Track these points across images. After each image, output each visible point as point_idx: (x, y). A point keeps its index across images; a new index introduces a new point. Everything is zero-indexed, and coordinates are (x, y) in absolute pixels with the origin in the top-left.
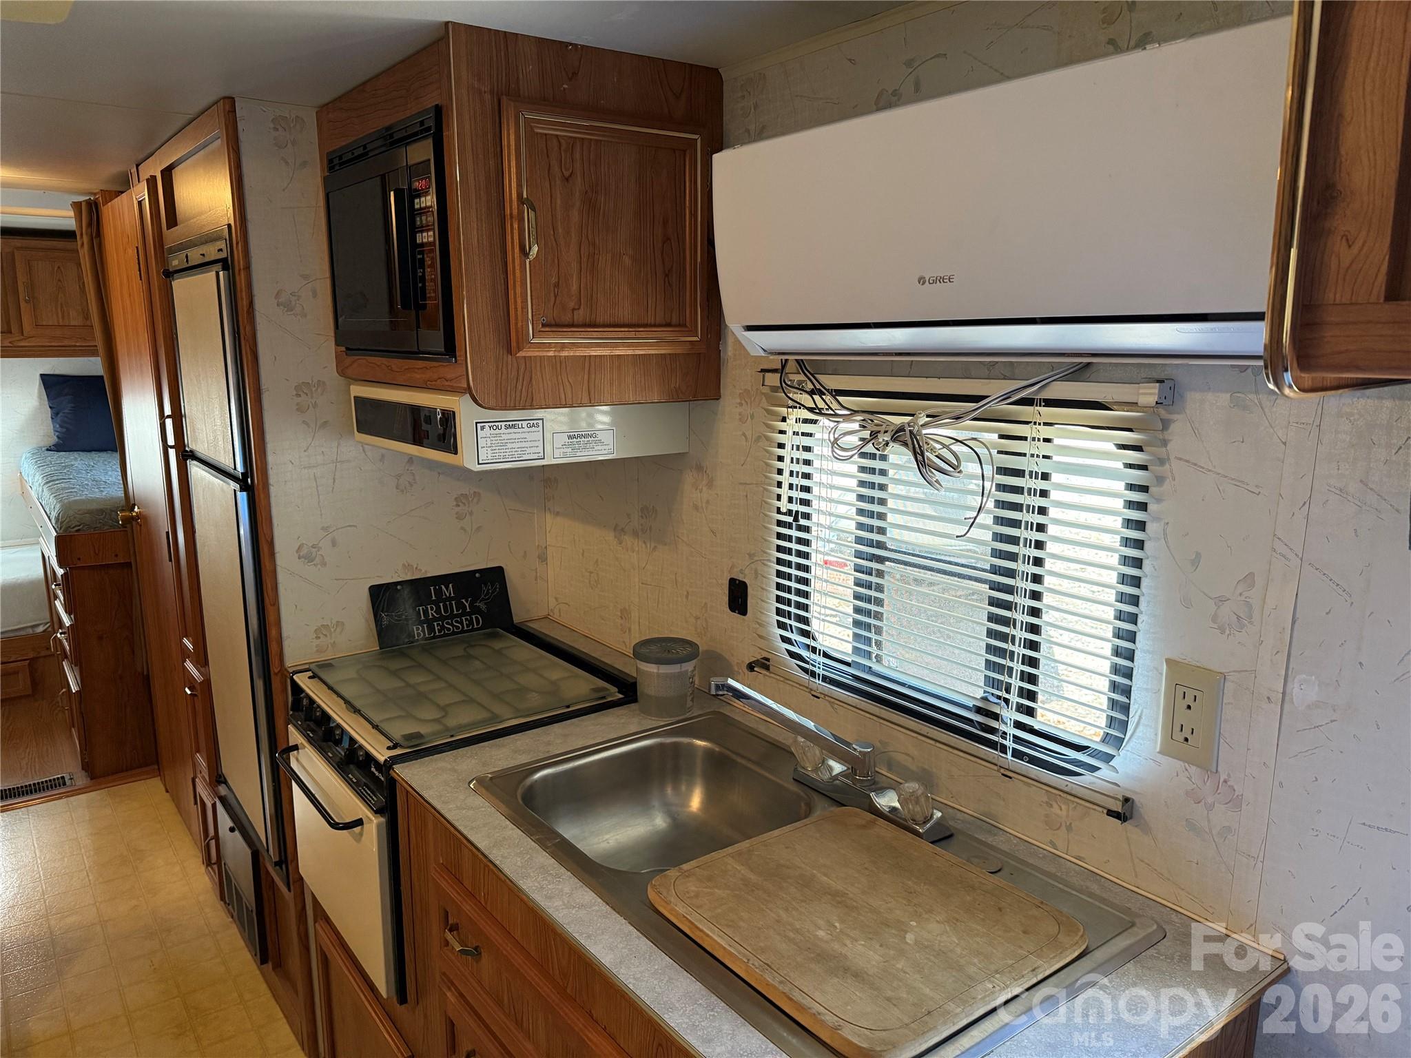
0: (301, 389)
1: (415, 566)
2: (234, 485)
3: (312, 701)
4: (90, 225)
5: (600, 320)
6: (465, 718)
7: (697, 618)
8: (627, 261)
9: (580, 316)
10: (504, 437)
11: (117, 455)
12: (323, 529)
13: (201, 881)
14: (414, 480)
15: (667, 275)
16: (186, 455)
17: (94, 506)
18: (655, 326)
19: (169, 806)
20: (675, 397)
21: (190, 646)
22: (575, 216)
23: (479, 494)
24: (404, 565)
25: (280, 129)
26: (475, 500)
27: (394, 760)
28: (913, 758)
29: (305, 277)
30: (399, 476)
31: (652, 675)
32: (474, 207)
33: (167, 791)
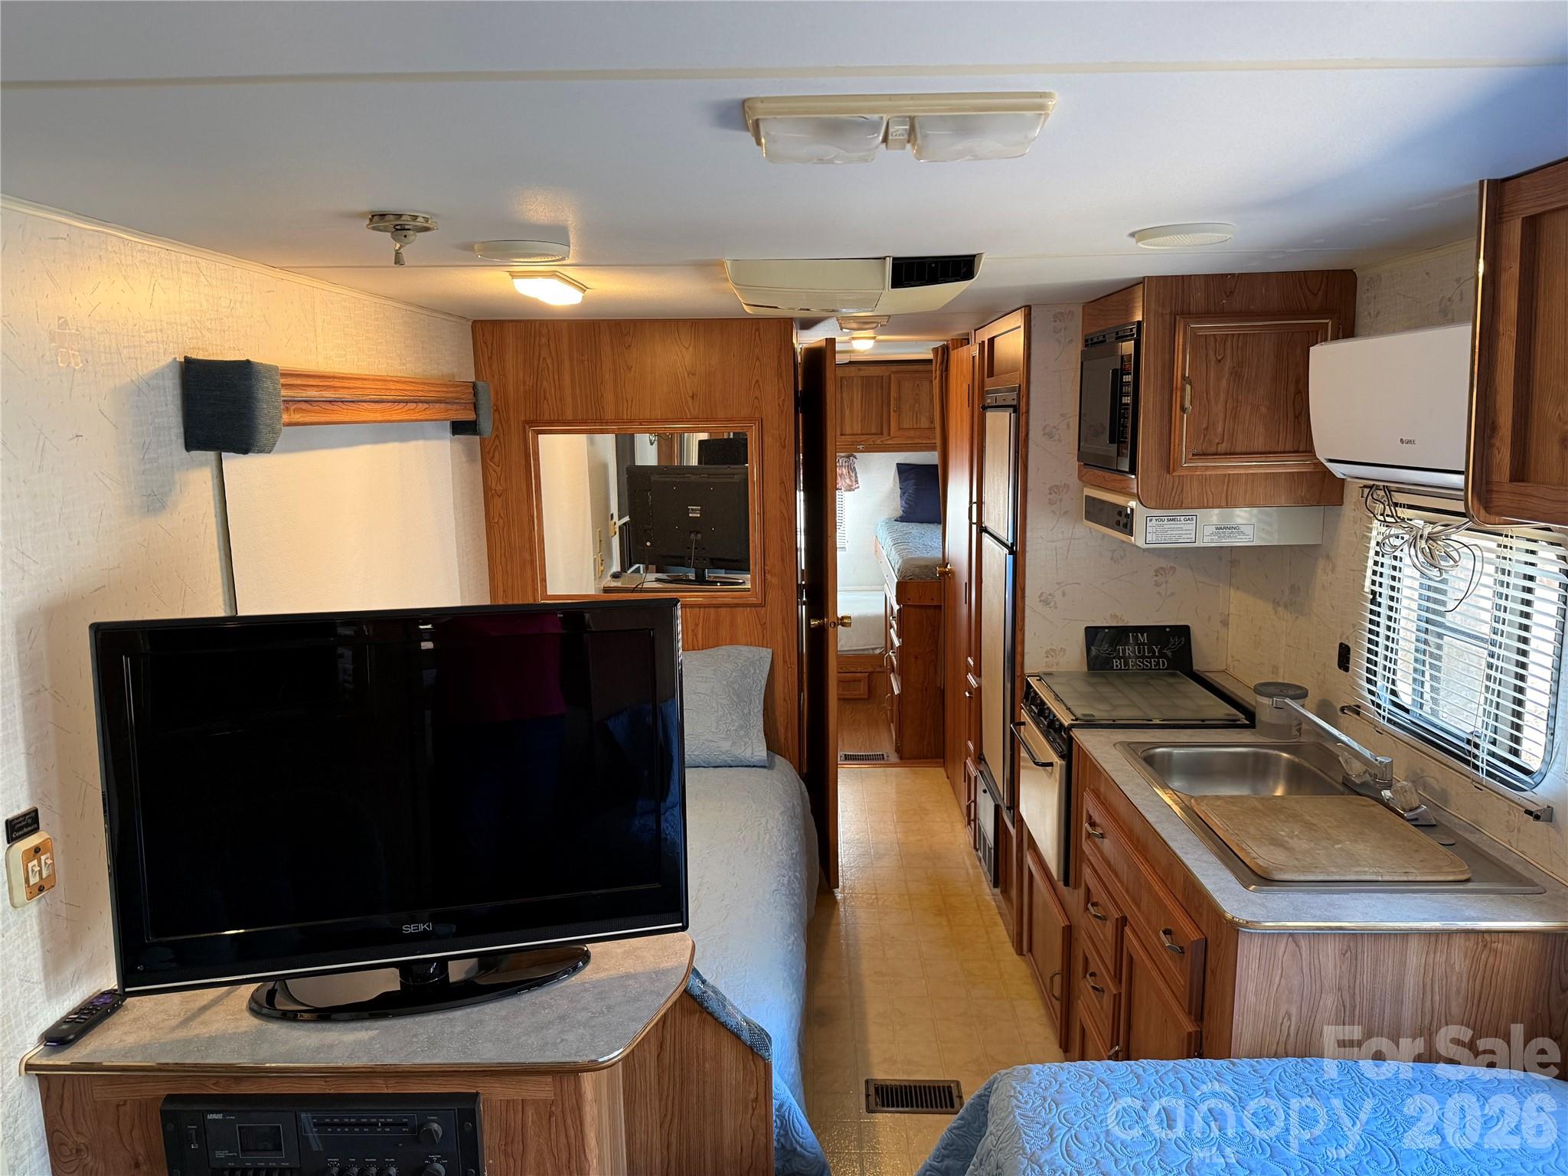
0: (1054, 489)
1: (1120, 616)
2: (1006, 551)
3: (1036, 694)
4: (942, 363)
5: (1238, 450)
6: (1125, 713)
7: (1319, 674)
8: (1263, 409)
9: (1222, 448)
10: (1165, 526)
11: (941, 527)
12: (1057, 583)
13: (963, 837)
14: (1125, 554)
15: (1296, 417)
16: (982, 529)
17: (923, 563)
18: (1284, 452)
19: (947, 788)
20: (1304, 502)
21: (972, 663)
22: (1224, 383)
23: (1175, 568)
24: (1111, 615)
25: (1058, 321)
26: (1171, 572)
27: (1072, 726)
28: (1437, 781)
29: (1062, 415)
30: (1114, 551)
31: (1264, 706)
32: (1152, 384)
33: (948, 778)
